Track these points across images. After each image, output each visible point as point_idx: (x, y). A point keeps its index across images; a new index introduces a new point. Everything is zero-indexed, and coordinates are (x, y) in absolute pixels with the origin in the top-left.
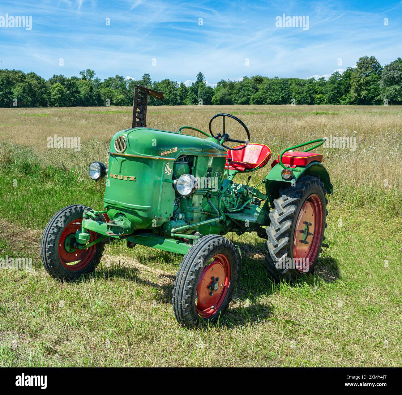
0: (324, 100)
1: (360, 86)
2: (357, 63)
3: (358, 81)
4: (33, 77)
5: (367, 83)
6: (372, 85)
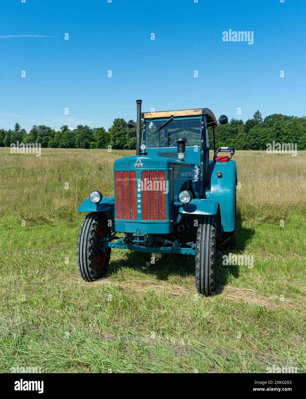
0: (96, 146)
1: (115, 137)
2: (114, 122)
3: (114, 134)
5: (119, 136)
6: (122, 136)
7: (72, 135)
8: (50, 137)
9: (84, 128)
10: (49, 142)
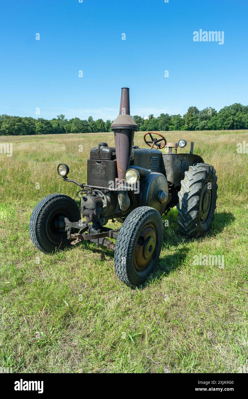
0: (174, 128)
1: (189, 121)
2: (188, 109)
3: (188, 119)
4: (26, 119)
5: (192, 120)
6: (194, 121)
7: (156, 121)
8: (141, 124)
9: (165, 116)
10: (140, 127)
